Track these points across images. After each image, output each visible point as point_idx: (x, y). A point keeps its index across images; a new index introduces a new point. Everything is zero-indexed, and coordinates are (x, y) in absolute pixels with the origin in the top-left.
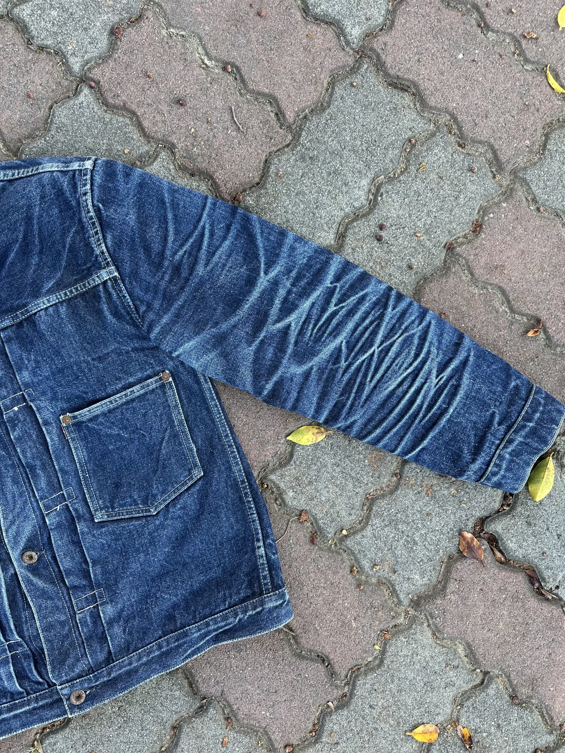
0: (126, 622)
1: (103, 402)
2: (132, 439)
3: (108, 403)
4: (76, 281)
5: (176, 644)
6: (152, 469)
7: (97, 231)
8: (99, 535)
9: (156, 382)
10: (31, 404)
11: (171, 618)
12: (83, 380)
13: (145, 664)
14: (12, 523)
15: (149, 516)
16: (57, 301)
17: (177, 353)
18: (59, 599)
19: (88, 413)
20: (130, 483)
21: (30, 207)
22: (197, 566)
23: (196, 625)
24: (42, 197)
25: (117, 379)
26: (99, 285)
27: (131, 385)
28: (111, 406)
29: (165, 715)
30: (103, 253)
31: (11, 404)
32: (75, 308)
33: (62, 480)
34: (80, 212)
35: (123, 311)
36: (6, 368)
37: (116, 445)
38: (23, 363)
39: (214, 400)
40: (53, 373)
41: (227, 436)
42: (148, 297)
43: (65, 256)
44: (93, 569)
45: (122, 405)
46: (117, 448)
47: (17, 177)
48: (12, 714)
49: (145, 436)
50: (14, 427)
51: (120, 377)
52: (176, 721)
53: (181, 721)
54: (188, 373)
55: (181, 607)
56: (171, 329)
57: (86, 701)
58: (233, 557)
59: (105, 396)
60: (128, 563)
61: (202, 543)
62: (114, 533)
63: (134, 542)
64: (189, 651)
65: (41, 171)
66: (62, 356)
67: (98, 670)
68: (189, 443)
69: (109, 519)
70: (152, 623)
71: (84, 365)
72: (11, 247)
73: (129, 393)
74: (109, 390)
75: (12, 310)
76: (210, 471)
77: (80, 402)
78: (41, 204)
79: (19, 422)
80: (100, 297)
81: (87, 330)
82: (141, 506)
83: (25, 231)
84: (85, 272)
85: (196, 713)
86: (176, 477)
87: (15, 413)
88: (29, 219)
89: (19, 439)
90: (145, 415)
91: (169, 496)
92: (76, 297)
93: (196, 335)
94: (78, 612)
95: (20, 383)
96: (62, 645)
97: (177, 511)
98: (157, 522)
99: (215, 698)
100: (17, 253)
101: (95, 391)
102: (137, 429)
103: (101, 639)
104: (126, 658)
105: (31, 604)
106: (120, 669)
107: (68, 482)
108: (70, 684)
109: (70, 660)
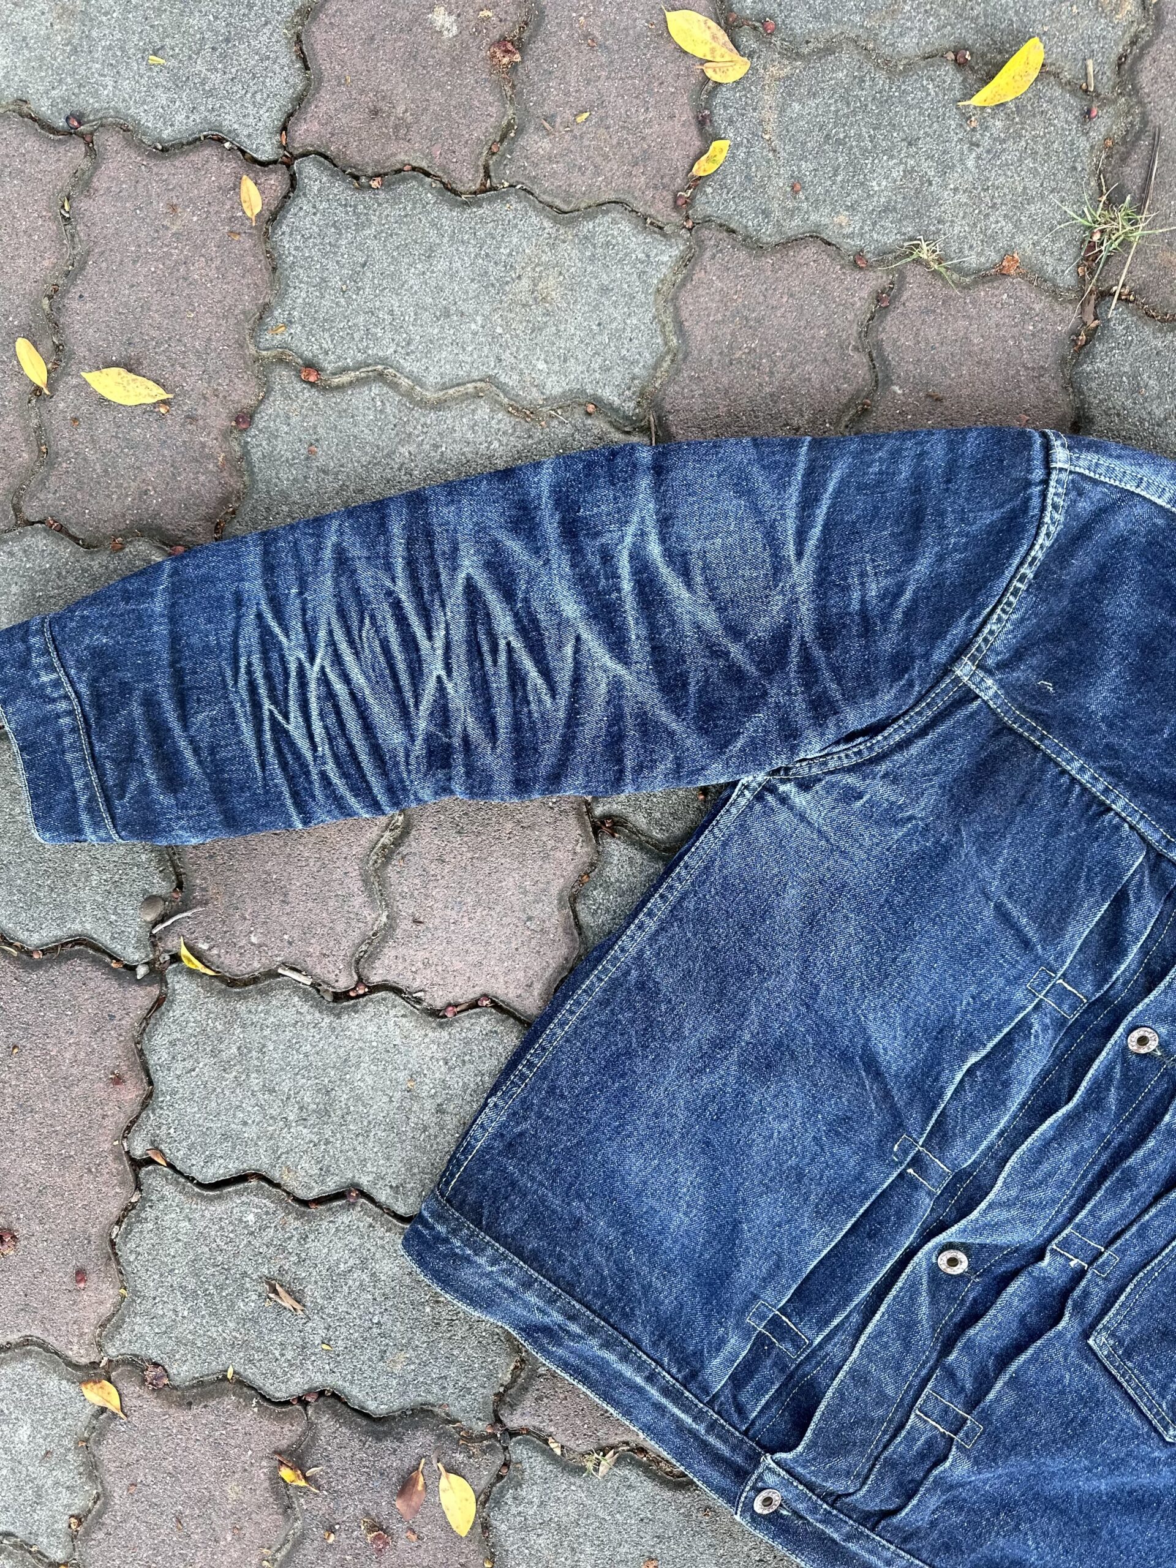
0: (947, 1503)
8: (1073, 1364)
18: (915, 1361)
33: (1126, 1240)
44: (1002, 1387)
57: (768, 1518)
62: (1093, 1389)
67: (841, 1511)
69: (1106, 1362)
82: (1164, 1405)
94: (919, 1413)
98: (1156, 1454)
103: (901, 1484)
104: (893, 1548)
105: (877, 1316)
106: (871, 1552)
107: (1126, 1250)
108: (787, 1476)
109: (842, 1464)
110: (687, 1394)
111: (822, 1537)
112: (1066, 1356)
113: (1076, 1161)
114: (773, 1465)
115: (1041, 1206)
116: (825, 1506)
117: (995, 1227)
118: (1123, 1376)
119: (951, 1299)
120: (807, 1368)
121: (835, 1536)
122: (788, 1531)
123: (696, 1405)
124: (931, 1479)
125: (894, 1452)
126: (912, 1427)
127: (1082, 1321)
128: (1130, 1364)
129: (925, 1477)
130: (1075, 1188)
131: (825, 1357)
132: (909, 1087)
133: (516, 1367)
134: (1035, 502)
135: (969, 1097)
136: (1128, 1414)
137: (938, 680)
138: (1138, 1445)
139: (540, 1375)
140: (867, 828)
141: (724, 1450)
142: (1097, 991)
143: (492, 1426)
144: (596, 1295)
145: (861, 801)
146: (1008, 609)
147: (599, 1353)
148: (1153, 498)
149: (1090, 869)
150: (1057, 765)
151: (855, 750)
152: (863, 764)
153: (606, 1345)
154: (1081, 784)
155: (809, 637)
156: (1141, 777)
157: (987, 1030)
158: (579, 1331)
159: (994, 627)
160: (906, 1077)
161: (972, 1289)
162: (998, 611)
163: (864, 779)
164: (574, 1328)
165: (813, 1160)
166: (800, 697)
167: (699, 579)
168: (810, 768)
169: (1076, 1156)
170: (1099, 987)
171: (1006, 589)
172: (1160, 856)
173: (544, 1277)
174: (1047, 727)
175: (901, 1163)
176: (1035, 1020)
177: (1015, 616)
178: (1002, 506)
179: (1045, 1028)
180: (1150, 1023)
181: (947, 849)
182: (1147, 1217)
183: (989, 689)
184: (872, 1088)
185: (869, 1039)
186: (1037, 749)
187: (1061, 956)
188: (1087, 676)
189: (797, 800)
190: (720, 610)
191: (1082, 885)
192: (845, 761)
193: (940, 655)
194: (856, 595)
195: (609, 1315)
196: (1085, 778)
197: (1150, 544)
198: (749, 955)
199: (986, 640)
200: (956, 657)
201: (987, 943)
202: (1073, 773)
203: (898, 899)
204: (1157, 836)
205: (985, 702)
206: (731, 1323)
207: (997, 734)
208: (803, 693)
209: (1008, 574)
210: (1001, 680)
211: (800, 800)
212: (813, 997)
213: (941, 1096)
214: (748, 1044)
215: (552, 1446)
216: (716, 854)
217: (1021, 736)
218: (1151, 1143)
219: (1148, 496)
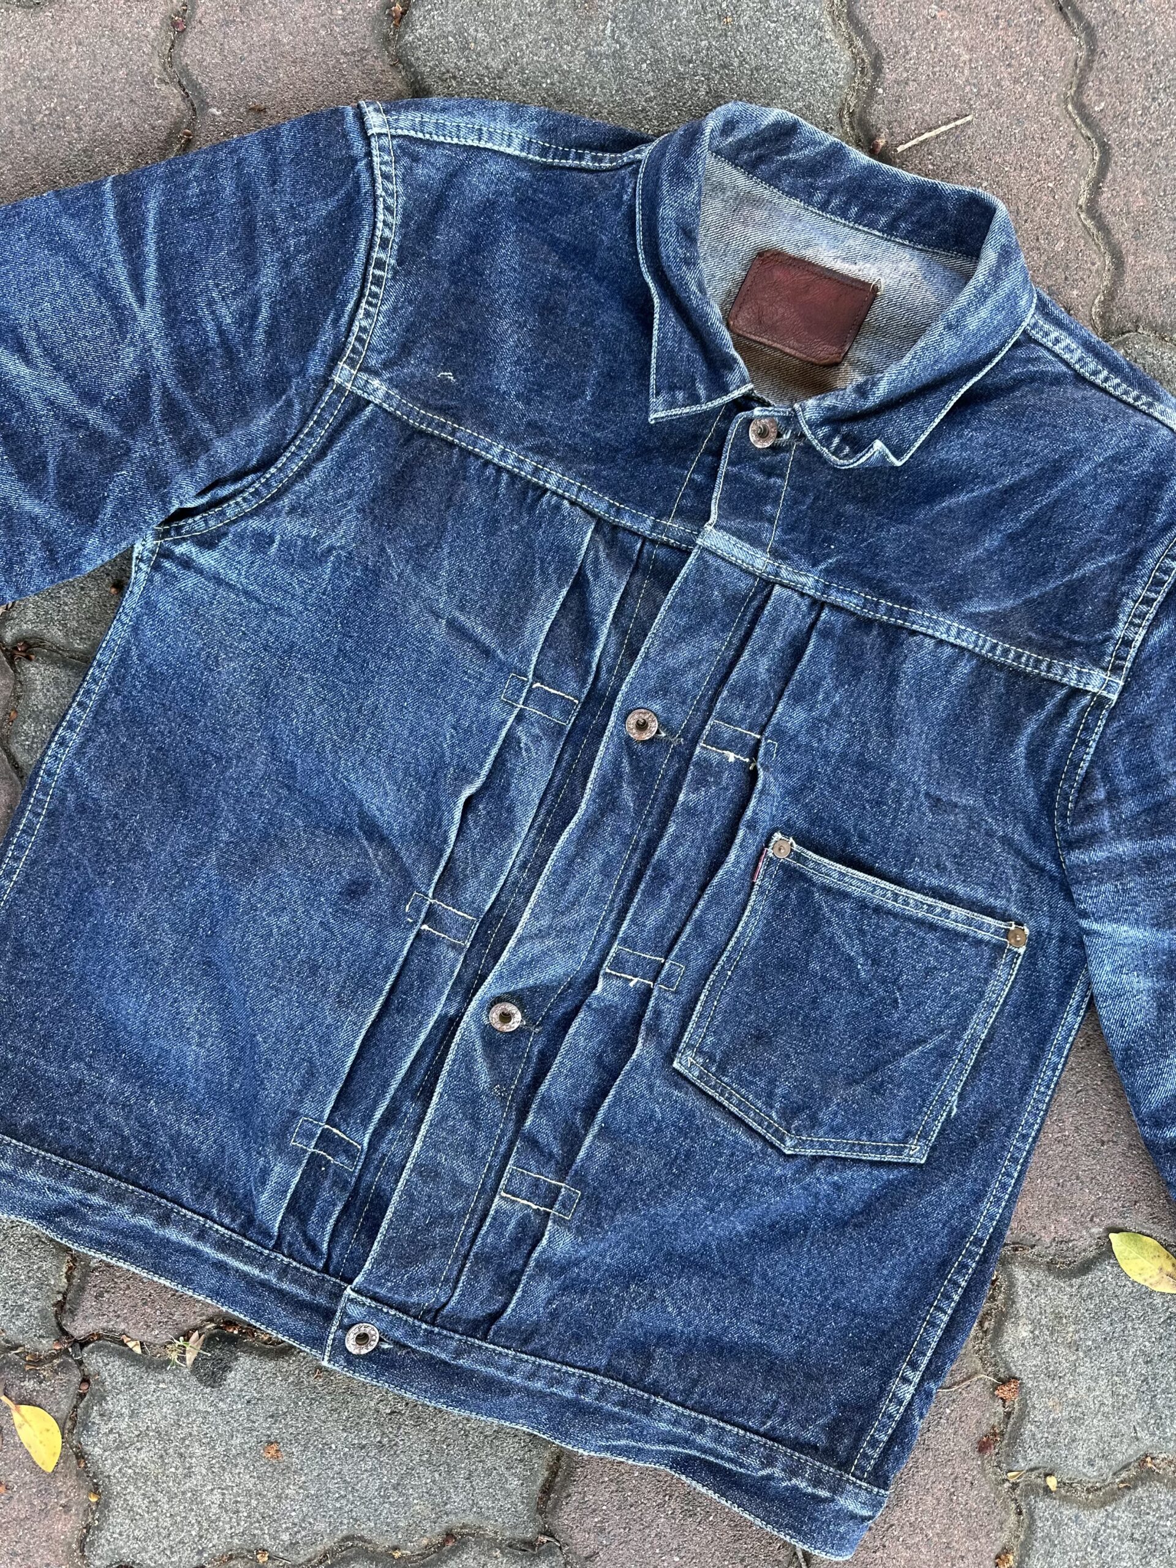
0: (564, 1289)
1: (884, 884)
2: (866, 988)
3: (889, 894)
4: (1028, 643)
5: (616, 1409)
6: (850, 1071)
7: (1154, 600)
8: (660, 1094)
9: (997, 932)
10: (761, 773)
11: (642, 1350)
12: (885, 816)
13: (529, 1393)
14: (541, 935)
15: (773, 1146)
16: (971, 647)
17: (1095, 926)
18: (489, 1138)
19: (836, 875)
20: (788, 1056)
21: (1078, 453)
22: (761, 1304)
23: (681, 1409)
24: (1116, 459)
25: (937, 866)
26: (1063, 685)
27: (950, 898)
28: (890, 904)
29: (457, 1500)
30: (1127, 643)
31: (729, 741)
32: (982, 683)
33: (684, 943)
34: (1154, 542)
35: (1050, 760)
36: (775, 672)
37: (827, 971)
38: (813, 693)
39: (1060, 1056)
40: (844, 756)
41: (1024, 1137)
42: (1126, 783)
43: (1052, 585)
44: (593, 1142)
45: (910, 919)
46: (823, 979)
47: (1098, 382)
48: (221, 1256)
49: (896, 1007)
50: (700, 783)
51: (945, 868)
52: (464, 1526)
53: (473, 1535)
54: (1059, 967)
55: (675, 1350)
56: (1121, 875)
57: (368, 1357)
58: (834, 1345)
59: (893, 875)
60: (668, 1194)
61: (808, 1274)
62: (690, 1116)
63: (713, 1169)
64: (623, 1442)
65: (1156, 414)
66: (894, 745)
67: (444, 1327)
68: (953, 1090)
69: (698, 1083)
70: (607, 1334)
71: (909, 792)
72: (972, 482)
73: (938, 910)
74: (910, 874)
75: (880, 588)
76: (939, 1169)
77: (834, 841)
78: (1101, 465)
79: (717, 783)
80: (1041, 704)
81: (961, 735)
82: (774, 1115)
83: (1023, 480)
84: (1060, 643)
85: (510, 1546)
86: (880, 1124)
87: (723, 762)
88: (1056, 470)
89: (690, 812)
90: (929, 971)
91: (836, 1145)
92: (1001, 667)
93: (1153, 926)
94: (503, 1194)
95: (774, 721)
96: (428, 1228)
97: (823, 1181)
98: (779, 1171)
99: (569, 1551)
100: (973, 502)
101: (885, 851)
102: (894, 983)
103: (502, 1279)
104: (511, 1352)
105: (435, 1099)
106: (486, 1364)
107: (688, 955)
108: (373, 1304)
109: (422, 1270)
110: (247, 1243)
111: (431, 1363)
112: (650, 1087)
113: (606, 870)
114: (354, 1295)
115: (578, 929)
116: (424, 1326)
117: (531, 964)
118: (722, 1094)
119: (514, 1060)
120: (368, 1178)
121: (443, 1356)
122: (394, 1367)
123: (261, 1254)
124: (532, 1263)
125: (484, 1245)
126: (496, 1212)
127: (659, 1045)
128: (726, 1079)
129: (526, 1264)
130: (613, 901)
131: (382, 1159)
132: (417, 843)
133: (70, 1268)
134: (365, 177)
135: (475, 833)
136: (733, 1135)
137: (320, 393)
138: (754, 1166)
139: (95, 1269)
140: (292, 574)
141: (304, 1294)
142: (583, 686)
143: (58, 1340)
144: (116, 1159)
145: (275, 545)
146: (374, 301)
147: (133, 1221)
148: (502, 149)
149: (543, 561)
150: (478, 457)
151: (252, 490)
152: (265, 504)
153: (140, 1209)
154: (508, 471)
155: (171, 384)
156: (574, 449)
157: (477, 757)
158: (103, 1202)
159: (364, 323)
160: (411, 834)
161: (535, 1042)
162: (363, 305)
163: (268, 520)
164: (96, 1199)
165: (324, 947)
166: (168, 445)
167: (37, 351)
168: (206, 522)
169: (604, 865)
170: (584, 682)
171: (364, 279)
172: (615, 528)
173: (47, 1151)
174: (458, 420)
175: (415, 922)
176: (521, 732)
177: (384, 308)
178: (334, 192)
179: (536, 739)
180: (641, 703)
181: (376, 572)
182: (697, 912)
183: (378, 389)
184: (376, 856)
185: (361, 805)
186: (452, 445)
187: (524, 655)
188: (485, 353)
189: (202, 561)
190: (70, 378)
191: (537, 577)
192: (245, 505)
193: (316, 366)
194: (210, 327)
195: (137, 1176)
196: (509, 463)
197: (521, 201)
198: (200, 745)
199: (359, 339)
200: (331, 365)
201: (446, 663)
202: (496, 460)
203: (349, 644)
204: (604, 505)
205: (379, 406)
206: (270, 1149)
207: (408, 440)
208: (170, 440)
209: (359, 259)
210: (391, 380)
211: (207, 559)
212: (292, 774)
213: (445, 841)
214: (227, 844)
215: (131, 1345)
216: (128, 642)
217: (432, 436)
218: (672, 829)
219: (496, 148)
